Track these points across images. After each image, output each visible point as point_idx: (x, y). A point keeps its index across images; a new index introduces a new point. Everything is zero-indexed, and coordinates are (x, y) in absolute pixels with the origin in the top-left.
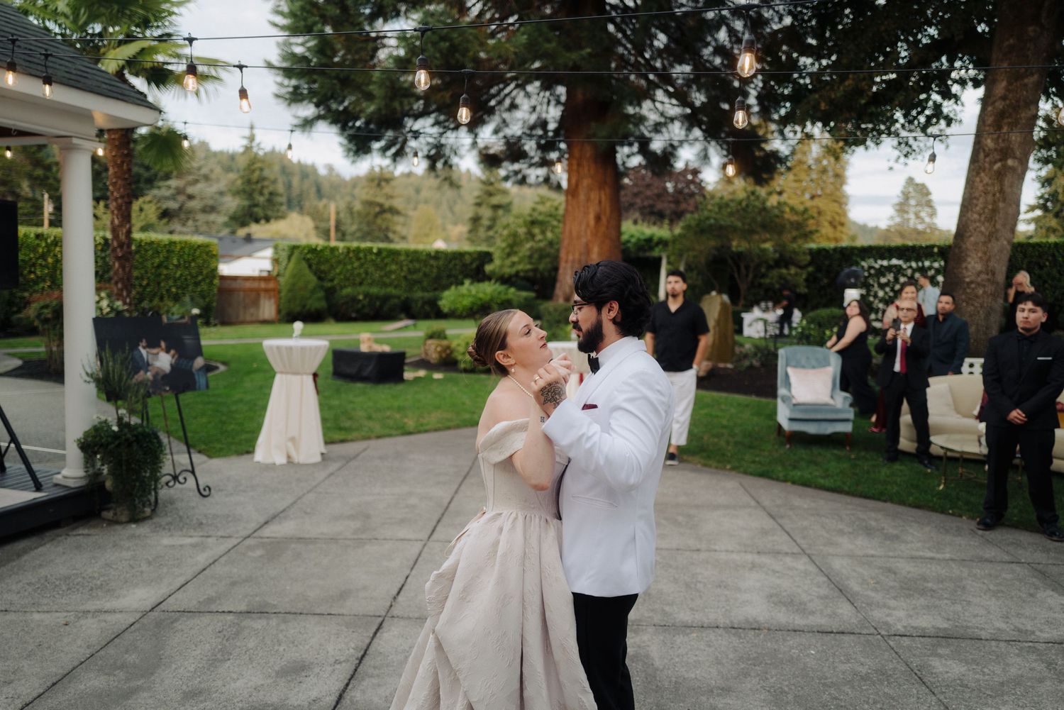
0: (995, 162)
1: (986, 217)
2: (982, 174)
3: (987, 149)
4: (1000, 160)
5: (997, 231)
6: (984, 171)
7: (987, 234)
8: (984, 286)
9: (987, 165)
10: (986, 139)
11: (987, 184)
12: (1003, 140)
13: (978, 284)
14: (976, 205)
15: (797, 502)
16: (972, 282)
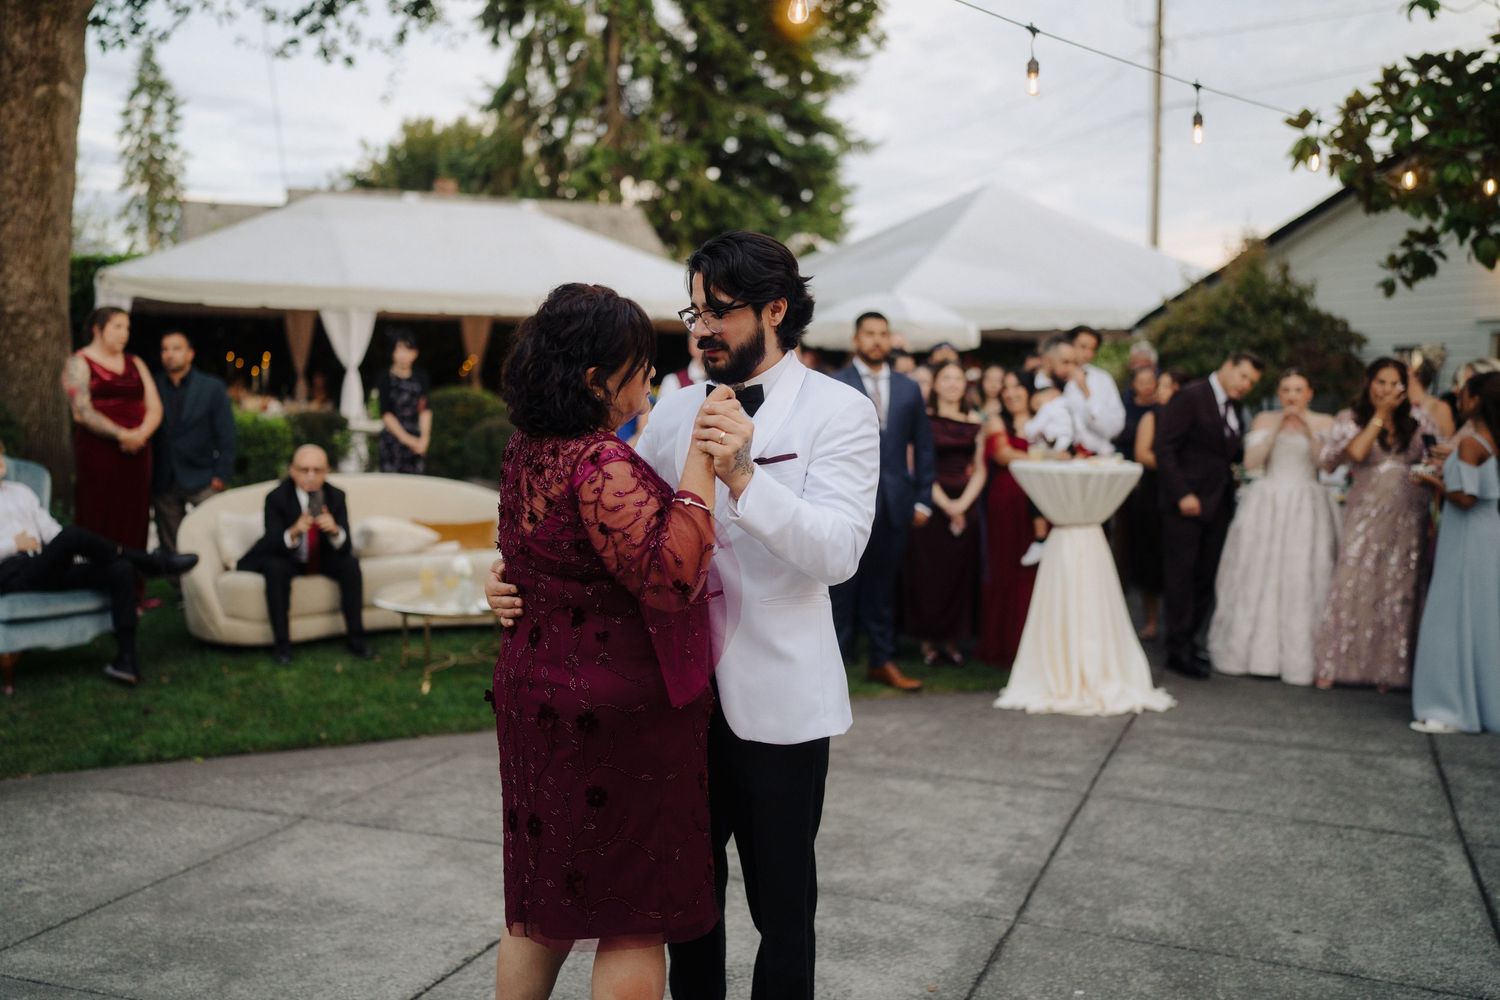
0: (37, 84)
1: (31, 189)
2: (13, 103)
3: (15, 54)
4: (46, 81)
5: (53, 217)
6: (16, 95)
7: (38, 221)
8: (43, 322)
9: (20, 86)
10: (11, 35)
11: (24, 124)
12: (46, 43)
13: (33, 319)
14: (9, 163)
16: (18, 314)
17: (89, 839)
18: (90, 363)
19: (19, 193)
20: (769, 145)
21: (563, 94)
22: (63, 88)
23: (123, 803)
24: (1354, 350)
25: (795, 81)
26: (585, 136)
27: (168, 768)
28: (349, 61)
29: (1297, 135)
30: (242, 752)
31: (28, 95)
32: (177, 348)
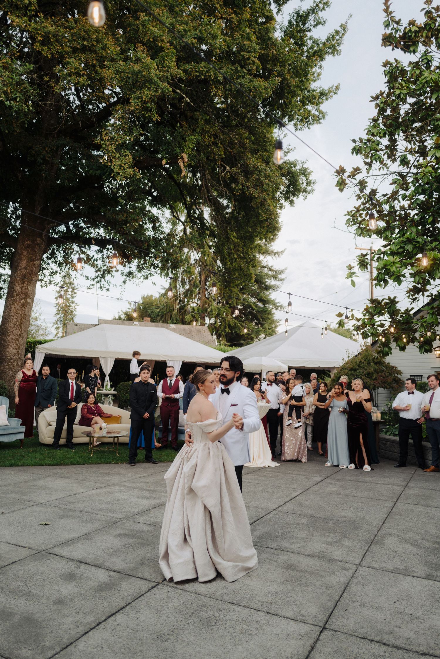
0: (22, 299)
2: (16, 304)
4: (24, 298)
6: (16, 302)
8: (17, 361)
9: (18, 300)
11: (18, 309)
12: (25, 289)
13: (14, 360)
15: (56, 471)
16: (11, 359)
17: (3, 477)
18: (24, 373)
19: (14, 327)
20: (250, 306)
21: (188, 291)
22: (28, 300)
23: (13, 472)
24: (399, 376)
25: (260, 287)
26: (194, 304)
27: (25, 467)
28: (108, 290)
29: (339, 319)
30: (43, 465)
31: (20, 301)
32: (47, 370)
